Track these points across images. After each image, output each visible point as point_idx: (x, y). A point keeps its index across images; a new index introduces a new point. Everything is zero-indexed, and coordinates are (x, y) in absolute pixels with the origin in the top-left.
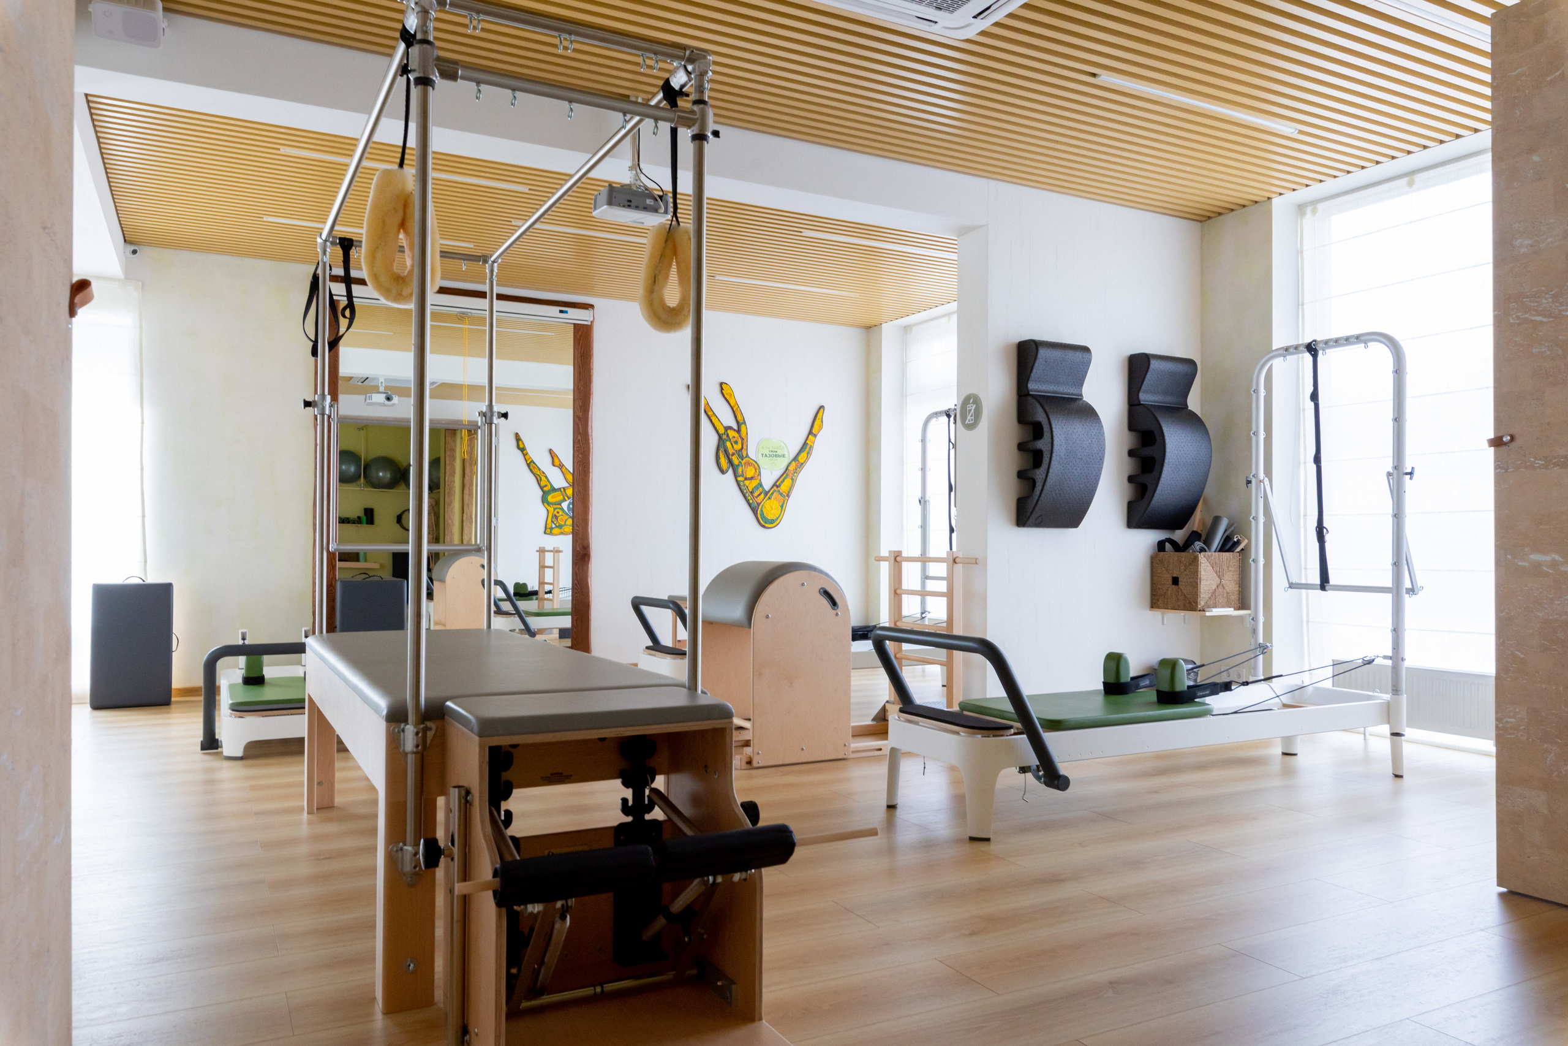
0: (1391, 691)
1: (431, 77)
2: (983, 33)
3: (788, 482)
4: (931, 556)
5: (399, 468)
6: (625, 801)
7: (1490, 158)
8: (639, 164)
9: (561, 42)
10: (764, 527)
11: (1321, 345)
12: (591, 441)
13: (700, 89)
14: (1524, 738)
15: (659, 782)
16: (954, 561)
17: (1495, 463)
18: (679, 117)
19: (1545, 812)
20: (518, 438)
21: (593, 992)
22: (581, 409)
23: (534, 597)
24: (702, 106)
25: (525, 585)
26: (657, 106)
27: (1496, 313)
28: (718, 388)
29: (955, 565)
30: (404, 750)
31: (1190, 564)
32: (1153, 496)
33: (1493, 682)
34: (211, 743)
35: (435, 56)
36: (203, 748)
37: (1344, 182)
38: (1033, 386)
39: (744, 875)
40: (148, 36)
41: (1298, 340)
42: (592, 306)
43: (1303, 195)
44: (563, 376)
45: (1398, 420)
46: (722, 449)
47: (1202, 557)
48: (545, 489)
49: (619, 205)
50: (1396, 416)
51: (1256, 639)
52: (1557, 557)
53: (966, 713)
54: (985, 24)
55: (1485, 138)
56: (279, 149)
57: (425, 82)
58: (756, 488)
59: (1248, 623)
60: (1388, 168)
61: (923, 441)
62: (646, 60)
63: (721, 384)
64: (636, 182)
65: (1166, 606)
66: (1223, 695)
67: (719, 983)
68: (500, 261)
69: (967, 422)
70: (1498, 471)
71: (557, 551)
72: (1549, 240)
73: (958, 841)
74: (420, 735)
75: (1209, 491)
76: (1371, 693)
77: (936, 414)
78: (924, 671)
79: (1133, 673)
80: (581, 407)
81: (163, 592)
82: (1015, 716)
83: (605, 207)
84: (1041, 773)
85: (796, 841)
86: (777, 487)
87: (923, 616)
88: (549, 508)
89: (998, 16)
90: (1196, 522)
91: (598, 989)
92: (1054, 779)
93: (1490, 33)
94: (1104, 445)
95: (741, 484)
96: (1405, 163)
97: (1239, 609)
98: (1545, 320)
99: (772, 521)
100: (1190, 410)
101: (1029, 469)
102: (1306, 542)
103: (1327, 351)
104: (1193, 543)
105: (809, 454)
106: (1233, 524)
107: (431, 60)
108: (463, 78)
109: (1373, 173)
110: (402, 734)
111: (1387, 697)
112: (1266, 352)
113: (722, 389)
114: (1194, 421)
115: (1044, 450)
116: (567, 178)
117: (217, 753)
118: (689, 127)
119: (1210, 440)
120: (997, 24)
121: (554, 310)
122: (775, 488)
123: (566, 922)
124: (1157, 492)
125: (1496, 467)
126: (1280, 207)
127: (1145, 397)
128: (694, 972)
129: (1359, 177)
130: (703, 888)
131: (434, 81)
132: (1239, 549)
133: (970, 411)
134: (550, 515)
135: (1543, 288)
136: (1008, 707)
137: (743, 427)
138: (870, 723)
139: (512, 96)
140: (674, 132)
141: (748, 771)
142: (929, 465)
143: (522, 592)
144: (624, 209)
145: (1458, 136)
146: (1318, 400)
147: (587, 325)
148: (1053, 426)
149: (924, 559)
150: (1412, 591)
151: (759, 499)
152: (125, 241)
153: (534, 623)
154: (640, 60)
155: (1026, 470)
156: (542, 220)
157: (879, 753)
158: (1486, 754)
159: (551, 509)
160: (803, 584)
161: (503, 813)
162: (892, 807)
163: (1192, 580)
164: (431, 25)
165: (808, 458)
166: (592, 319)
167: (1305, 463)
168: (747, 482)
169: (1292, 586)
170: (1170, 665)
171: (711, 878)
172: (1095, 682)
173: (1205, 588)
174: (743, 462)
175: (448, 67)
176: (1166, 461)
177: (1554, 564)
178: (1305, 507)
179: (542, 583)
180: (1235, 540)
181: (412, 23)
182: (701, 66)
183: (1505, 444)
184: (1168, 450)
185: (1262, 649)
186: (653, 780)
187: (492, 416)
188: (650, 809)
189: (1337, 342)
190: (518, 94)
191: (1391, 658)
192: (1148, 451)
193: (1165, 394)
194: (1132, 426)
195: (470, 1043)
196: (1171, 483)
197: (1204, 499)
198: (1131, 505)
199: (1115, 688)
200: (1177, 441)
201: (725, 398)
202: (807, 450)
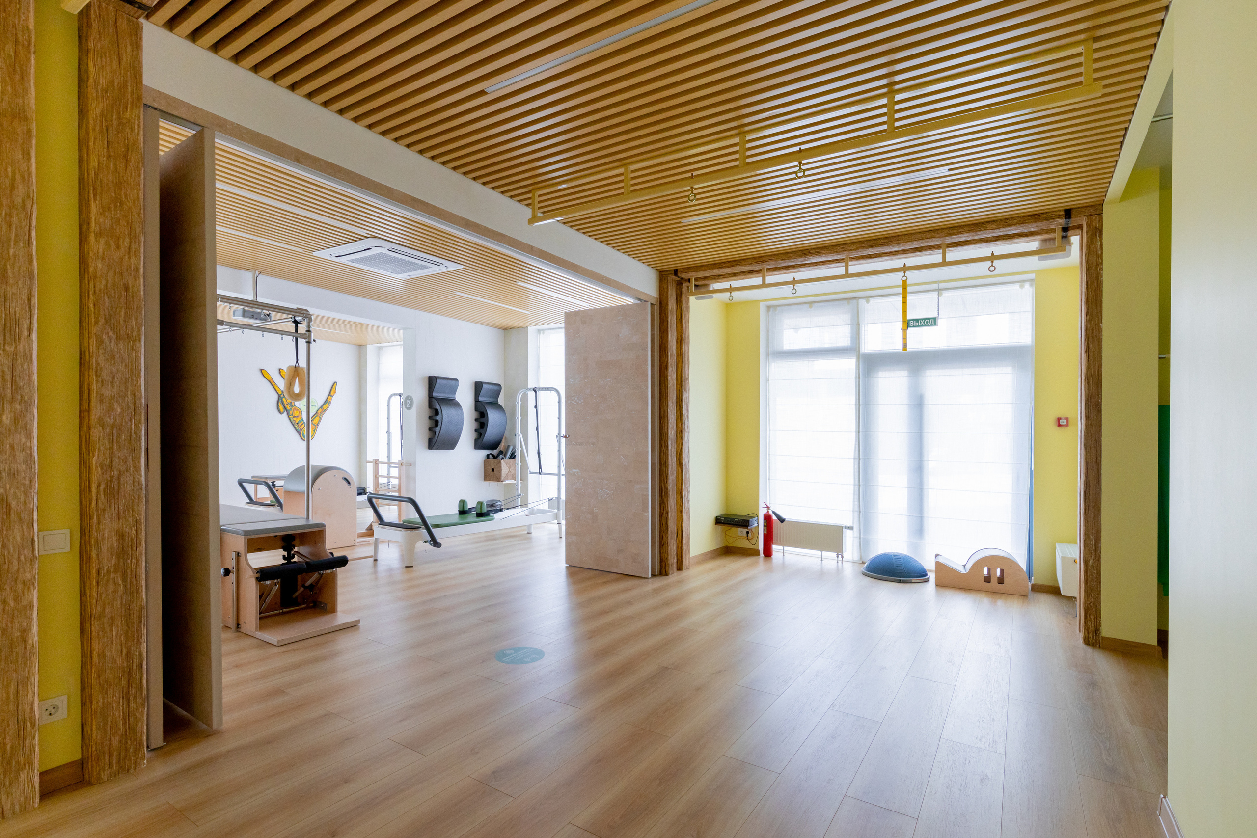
0: (558, 509)
4: (392, 462)
6: (284, 556)
8: (257, 298)
11: (539, 389)
15: (297, 549)
16: (402, 465)
17: (565, 443)
19: (576, 542)
28: (278, 372)
31: (498, 464)
32: (484, 437)
38: (435, 394)
39: (330, 571)
41: (533, 386)
43: (539, 327)
45: (559, 418)
46: (280, 402)
47: (502, 461)
49: (248, 317)
51: (518, 492)
52: (578, 471)
53: (405, 524)
58: (300, 421)
59: (517, 486)
61: (389, 406)
63: (280, 369)
65: (490, 480)
69: (407, 406)
72: (577, 381)
73: (402, 568)
75: (507, 434)
76: (552, 510)
77: (395, 395)
78: (389, 508)
79: (469, 507)
82: (422, 524)
83: (240, 317)
84: (431, 543)
85: (348, 560)
87: (389, 484)
90: (502, 447)
91: (281, 611)
92: (435, 543)
94: (464, 417)
95: (291, 419)
98: (576, 404)
100: (499, 404)
101: (434, 427)
103: (540, 392)
104: (500, 455)
105: (329, 405)
106: (513, 449)
111: (556, 511)
113: (280, 372)
114: (500, 408)
115: (439, 420)
119: (505, 416)
124: (486, 435)
126: (531, 330)
127: (481, 399)
128: (313, 604)
130: (318, 576)
132: (515, 457)
133: (408, 398)
135: (575, 394)
136: (420, 521)
138: (365, 531)
142: (391, 416)
144: (250, 319)
146: (537, 408)
148: (443, 410)
149: (390, 463)
151: (302, 427)
155: (432, 427)
157: (369, 542)
160: (335, 475)
162: (375, 560)
163: (499, 470)
165: (328, 407)
168: (295, 419)
169: (531, 473)
170: (482, 503)
171: (319, 573)
172: (456, 511)
173: (503, 473)
176: (489, 424)
180: (515, 454)
183: (567, 438)
184: (489, 420)
185: (519, 496)
186: (294, 549)
188: (293, 557)
189: (542, 389)
191: (557, 498)
192: (483, 420)
193: (490, 397)
194: (476, 410)
195: (240, 628)
196: (491, 432)
197: (505, 438)
198: (476, 440)
199: (463, 512)
200: (493, 416)
201: (282, 377)
202: (328, 403)
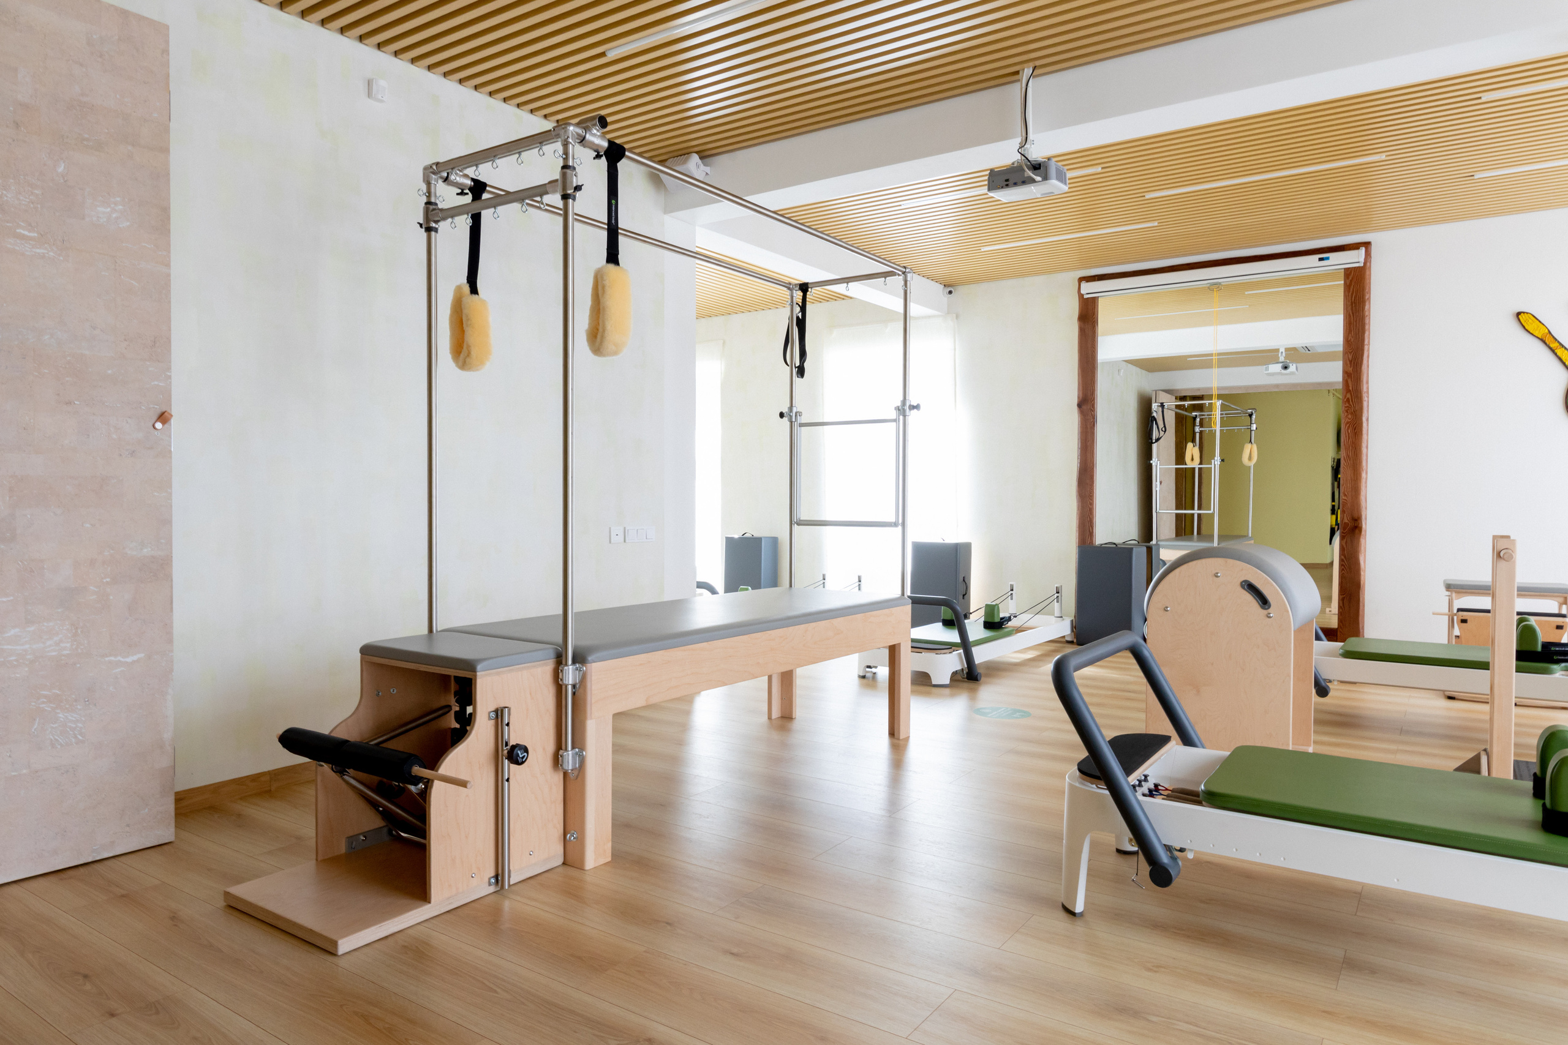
22: (1351, 364)
42: (1367, 244)
80: (1351, 362)
81: (964, 550)
121: (1309, 261)
147: (1359, 267)
152: (943, 285)
160: (1216, 575)
166: (1368, 259)
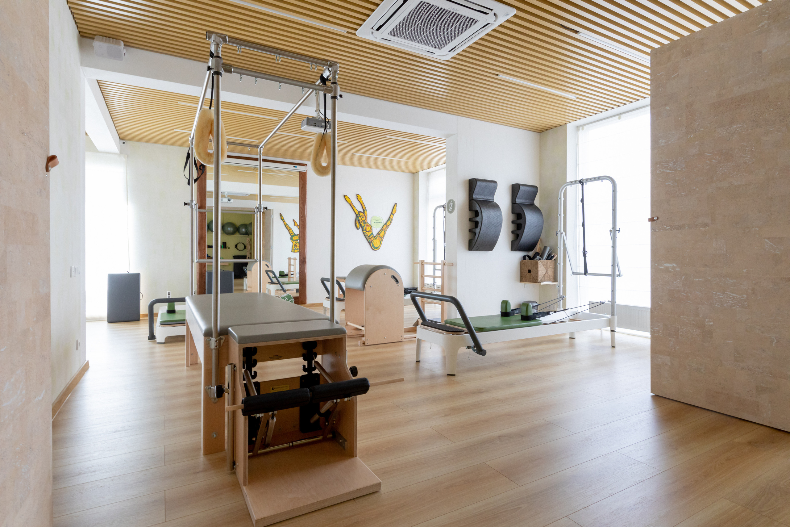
0: (611, 314)
1: (220, 71)
2: (453, 58)
3: (383, 233)
4: (437, 262)
5: (236, 227)
6: (304, 366)
7: (650, 108)
8: (319, 109)
9: (277, 58)
10: (374, 250)
11: (585, 181)
12: (306, 217)
13: (334, 78)
14: (662, 336)
15: (319, 358)
17: (651, 228)
18: (325, 89)
19: (670, 364)
20: (281, 215)
21: (289, 445)
23: (287, 276)
24: (335, 85)
25: (283, 272)
26: (318, 85)
27: (652, 169)
28: (356, 196)
29: (445, 266)
30: (211, 348)
31: (535, 265)
32: (521, 238)
33: (650, 310)
34: (152, 337)
35: (222, 63)
36: (149, 339)
37: (594, 117)
38: (475, 196)
39: (349, 399)
40: (118, 56)
41: (576, 179)
42: (306, 165)
43: (578, 122)
44: (295, 191)
45: (614, 210)
46: (357, 220)
47: (540, 262)
48: (291, 235)
49: (311, 125)
50: (613, 208)
51: (560, 294)
52: (675, 265)
53: (447, 325)
54: (454, 54)
55: (648, 101)
56: (177, 102)
57: (218, 73)
58: (371, 235)
59: (557, 287)
60: (611, 112)
61: (434, 217)
62: (312, 66)
63: (357, 195)
64: (318, 116)
65: (526, 281)
66: (547, 317)
67: (340, 441)
68: (263, 147)
69: (449, 210)
70: (652, 231)
71: (295, 259)
72: (673, 140)
73: (443, 376)
74: (217, 342)
75: (542, 236)
76: (603, 315)
77: (439, 207)
79: (512, 308)
80: (302, 204)
81: (137, 277)
82: (465, 326)
83: (306, 126)
84: (475, 349)
85: (369, 385)
86: (379, 234)
87: (434, 284)
88: (293, 242)
89: (459, 51)
90: (537, 249)
91: (291, 444)
92: (480, 351)
93: (650, 59)
94: (502, 219)
95: (365, 233)
96: (617, 110)
97: (554, 282)
98: (671, 172)
99: (377, 248)
100: (535, 206)
101: (473, 229)
102: (579, 256)
103: (587, 183)
104: (536, 257)
106: (551, 249)
107: (220, 64)
108: (234, 72)
109: (605, 114)
110: (210, 341)
111: (609, 316)
112: (563, 183)
113: (357, 197)
114: (537, 210)
115: (479, 221)
116: (287, 113)
117: (154, 341)
118: (330, 93)
119: (543, 217)
120: (458, 54)
121: (291, 166)
122: (378, 235)
123: (274, 420)
124: (523, 237)
125: (651, 230)
126: (570, 127)
127: (518, 201)
128: (331, 435)
129: (600, 116)
130: (332, 404)
131: (222, 73)
132: (554, 259)
133: (451, 206)
134: (294, 245)
135: (670, 159)
136: (462, 322)
137: (365, 211)
138: (412, 327)
139: (255, 80)
140: (325, 95)
141: (363, 347)
142: (437, 226)
143: (282, 275)
144: (312, 127)
145: (637, 100)
146: (583, 202)
147: (304, 172)
148: (483, 212)
149: (434, 264)
150: (619, 276)
151: (372, 239)
152: (120, 138)
153: (286, 287)
154: (310, 66)
155: (472, 229)
156: (279, 130)
157: (414, 339)
158: (647, 338)
159: (294, 243)
160: (385, 274)
161: (253, 372)
162: (418, 362)
163: (536, 271)
164: (220, 50)
165: (390, 223)
166: (306, 170)
167: (579, 226)
168: (367, 233)
169: (573, 273)
170: (526, 305)
171: (335, 401)
172: (497, 311)
173: (541, 274)
174: (365, 225)
175: (228, 67)
176: (526, 225)
177: (673, 268)
178: (579, 243)
179: (290, 271)
180: (552, 255)
181: (213, 49)
182: (335, 68)
183: (655, 220)
184: (526, 221)
185: (562, 298)
186: (316, 357)
187: (261, 209)
188: (314, 369)
189: (591, 180)
190: (258, 79)
191: (611, 302)
192: (519, 221)
193: (526, 199)
194: (513, 212)
195: (236, 469)
196: (528, 234)
197: (541, 240)
198: (513, 242)
199: (505, 314)
200: (530, 217)
201: (359, 200)
202: (390, 220)
